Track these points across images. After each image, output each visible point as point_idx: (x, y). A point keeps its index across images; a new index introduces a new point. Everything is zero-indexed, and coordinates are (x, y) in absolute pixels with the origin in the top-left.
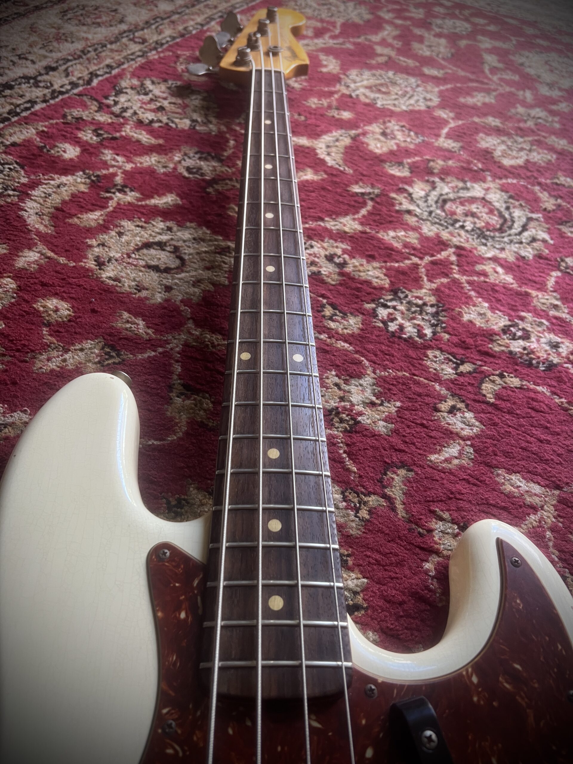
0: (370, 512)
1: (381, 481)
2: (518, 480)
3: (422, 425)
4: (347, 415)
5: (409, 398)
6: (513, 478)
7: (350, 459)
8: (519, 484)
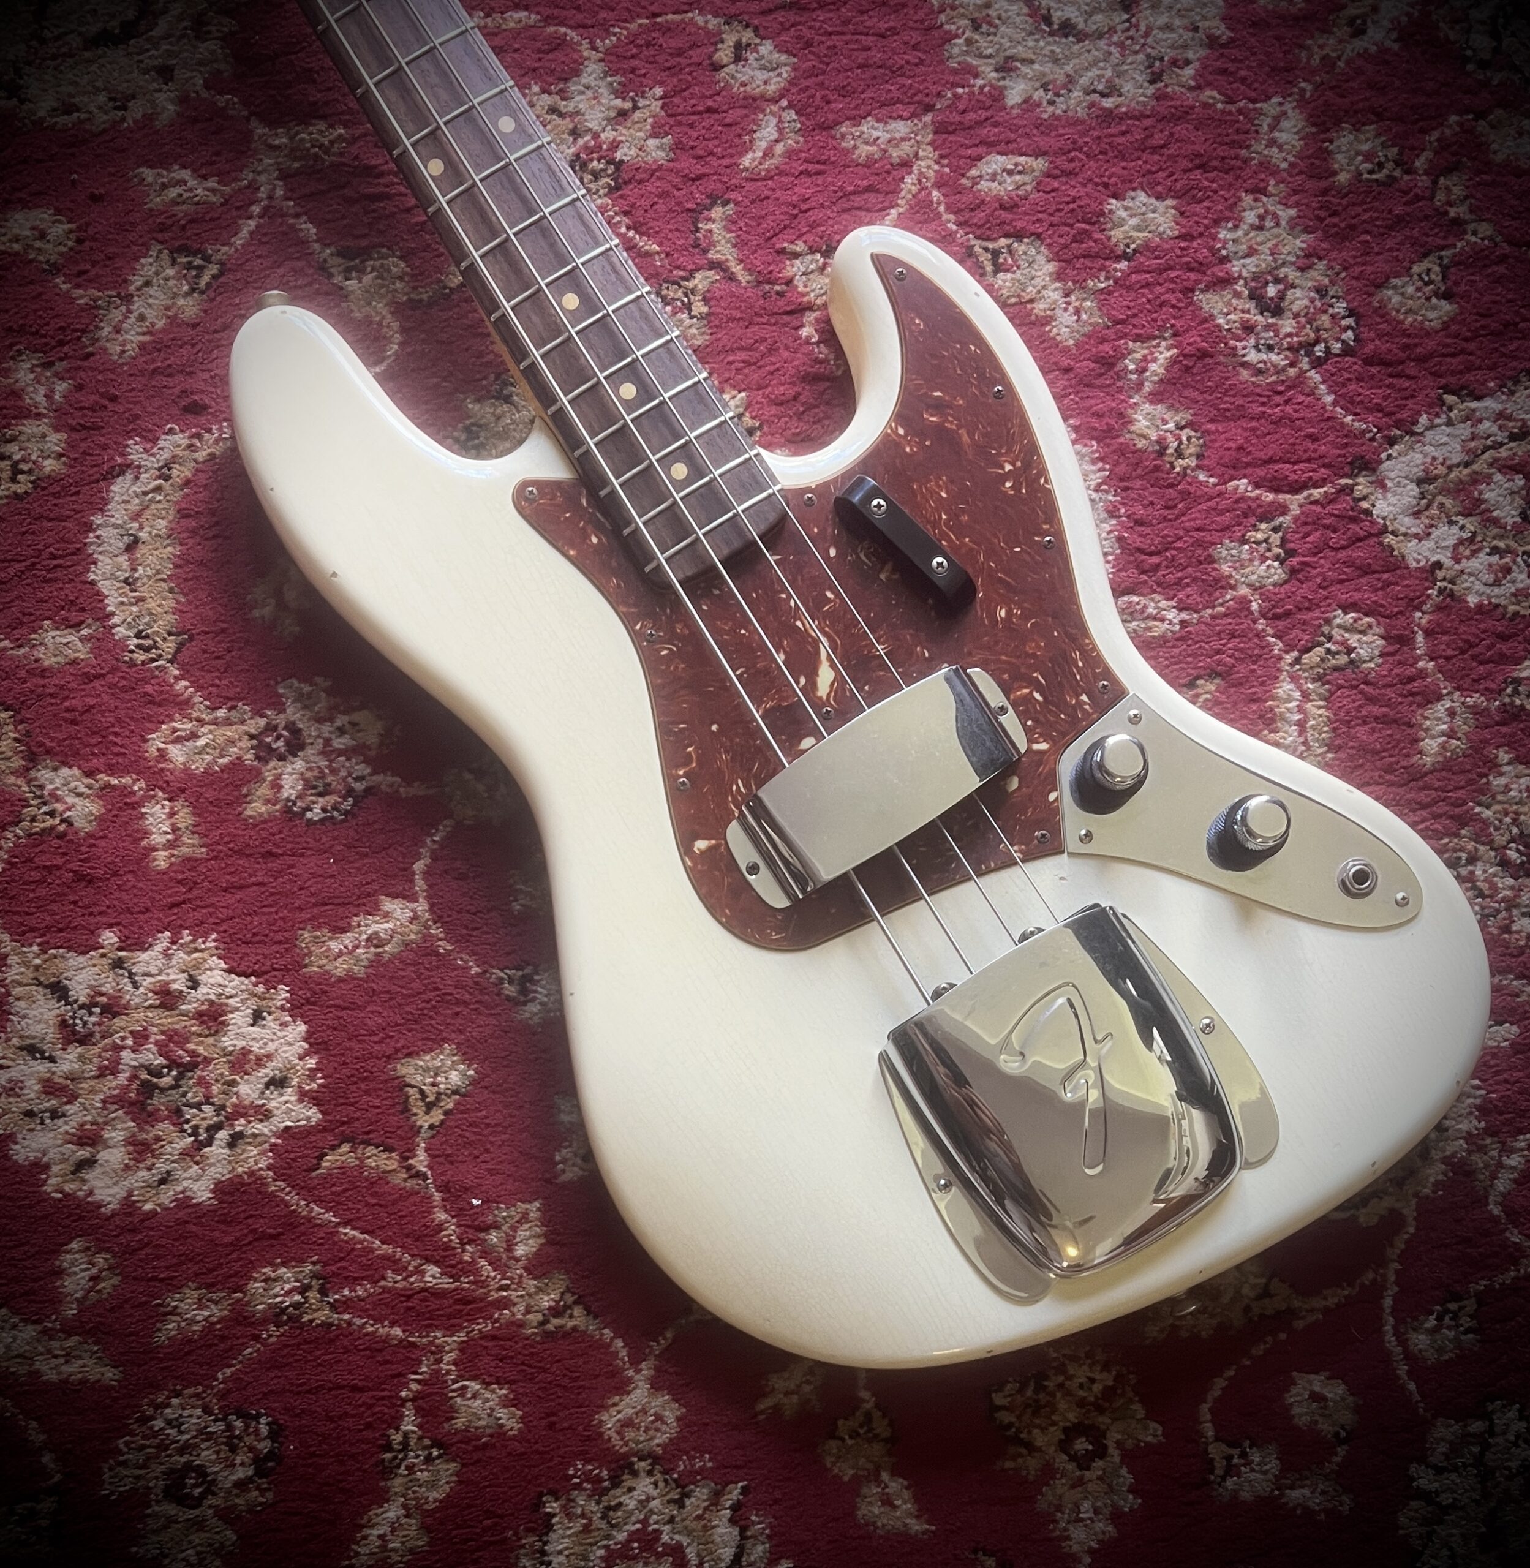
0: (706, 300)
1: (696, 246)
2: (873, 127)
3: (709, 110)
4: (599, 160)
5: (669, 68)
6: (865, 129)
7: (642, 234)
8: (876, 134)
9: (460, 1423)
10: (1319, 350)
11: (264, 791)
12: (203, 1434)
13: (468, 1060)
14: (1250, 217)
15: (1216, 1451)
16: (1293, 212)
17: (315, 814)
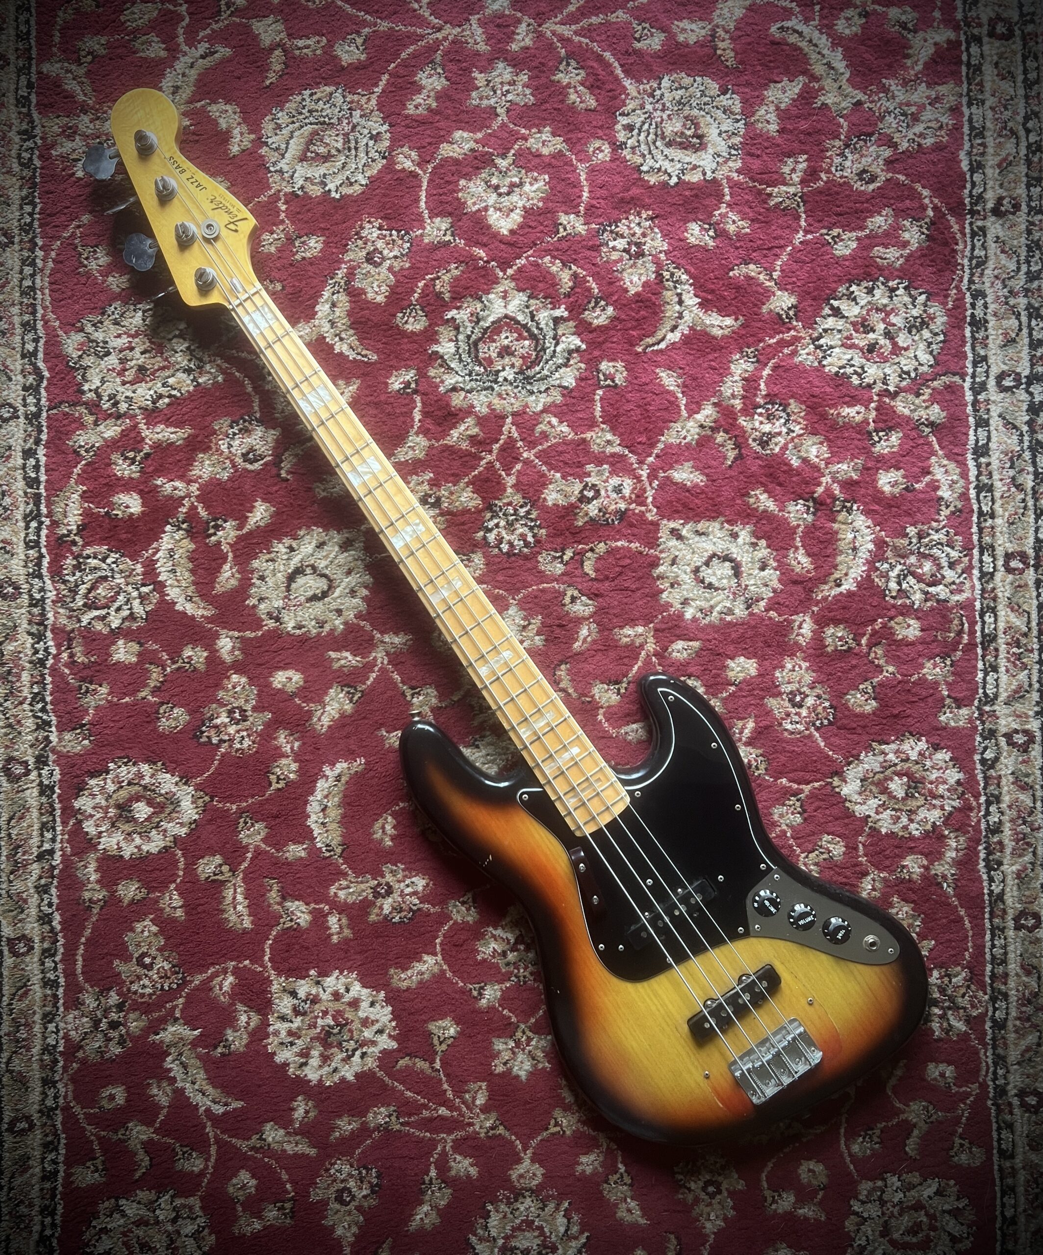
2: (628, 630)
5: (544, 607)
6: (625, 631)
8: (630, 633)
9: (453, 1173)
10: (818, 723)
11: (376, 911)
12: (350, 1175)
13: (457, 1024)
14: (789, 666)
15: (768, 1193)
16: (807, 664)
17: (397, 919)
